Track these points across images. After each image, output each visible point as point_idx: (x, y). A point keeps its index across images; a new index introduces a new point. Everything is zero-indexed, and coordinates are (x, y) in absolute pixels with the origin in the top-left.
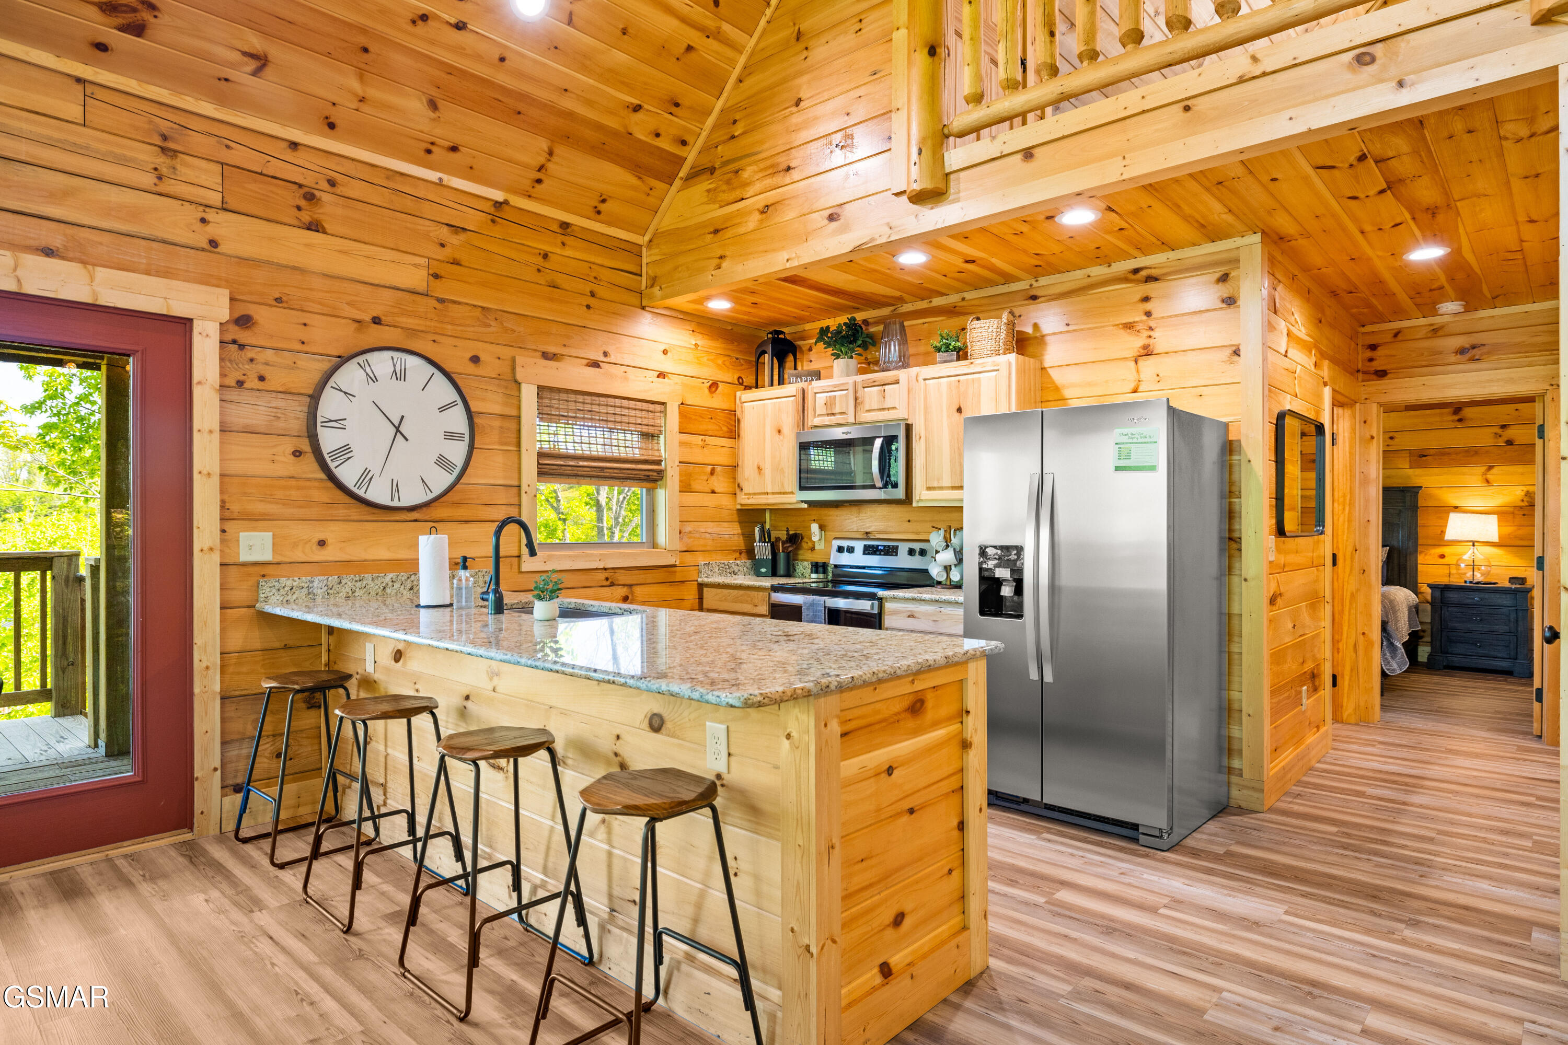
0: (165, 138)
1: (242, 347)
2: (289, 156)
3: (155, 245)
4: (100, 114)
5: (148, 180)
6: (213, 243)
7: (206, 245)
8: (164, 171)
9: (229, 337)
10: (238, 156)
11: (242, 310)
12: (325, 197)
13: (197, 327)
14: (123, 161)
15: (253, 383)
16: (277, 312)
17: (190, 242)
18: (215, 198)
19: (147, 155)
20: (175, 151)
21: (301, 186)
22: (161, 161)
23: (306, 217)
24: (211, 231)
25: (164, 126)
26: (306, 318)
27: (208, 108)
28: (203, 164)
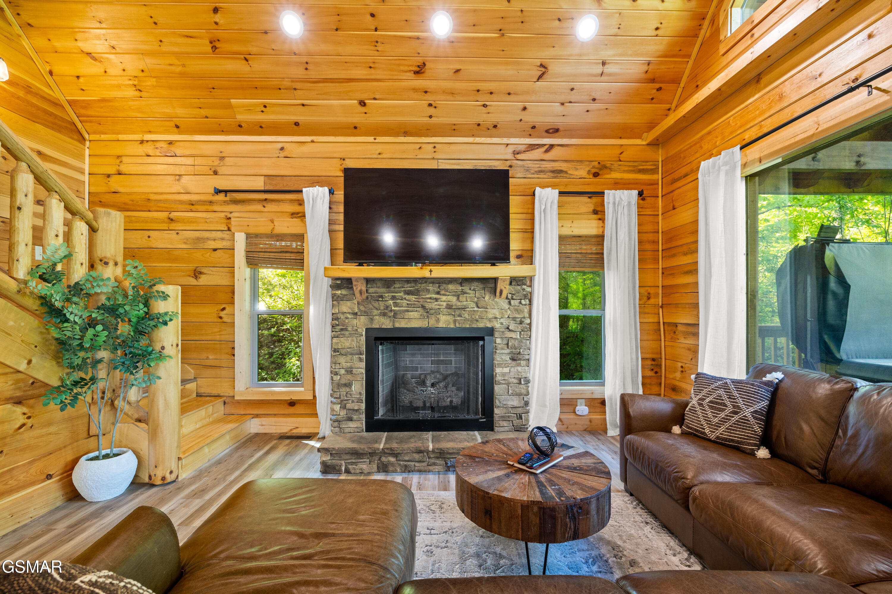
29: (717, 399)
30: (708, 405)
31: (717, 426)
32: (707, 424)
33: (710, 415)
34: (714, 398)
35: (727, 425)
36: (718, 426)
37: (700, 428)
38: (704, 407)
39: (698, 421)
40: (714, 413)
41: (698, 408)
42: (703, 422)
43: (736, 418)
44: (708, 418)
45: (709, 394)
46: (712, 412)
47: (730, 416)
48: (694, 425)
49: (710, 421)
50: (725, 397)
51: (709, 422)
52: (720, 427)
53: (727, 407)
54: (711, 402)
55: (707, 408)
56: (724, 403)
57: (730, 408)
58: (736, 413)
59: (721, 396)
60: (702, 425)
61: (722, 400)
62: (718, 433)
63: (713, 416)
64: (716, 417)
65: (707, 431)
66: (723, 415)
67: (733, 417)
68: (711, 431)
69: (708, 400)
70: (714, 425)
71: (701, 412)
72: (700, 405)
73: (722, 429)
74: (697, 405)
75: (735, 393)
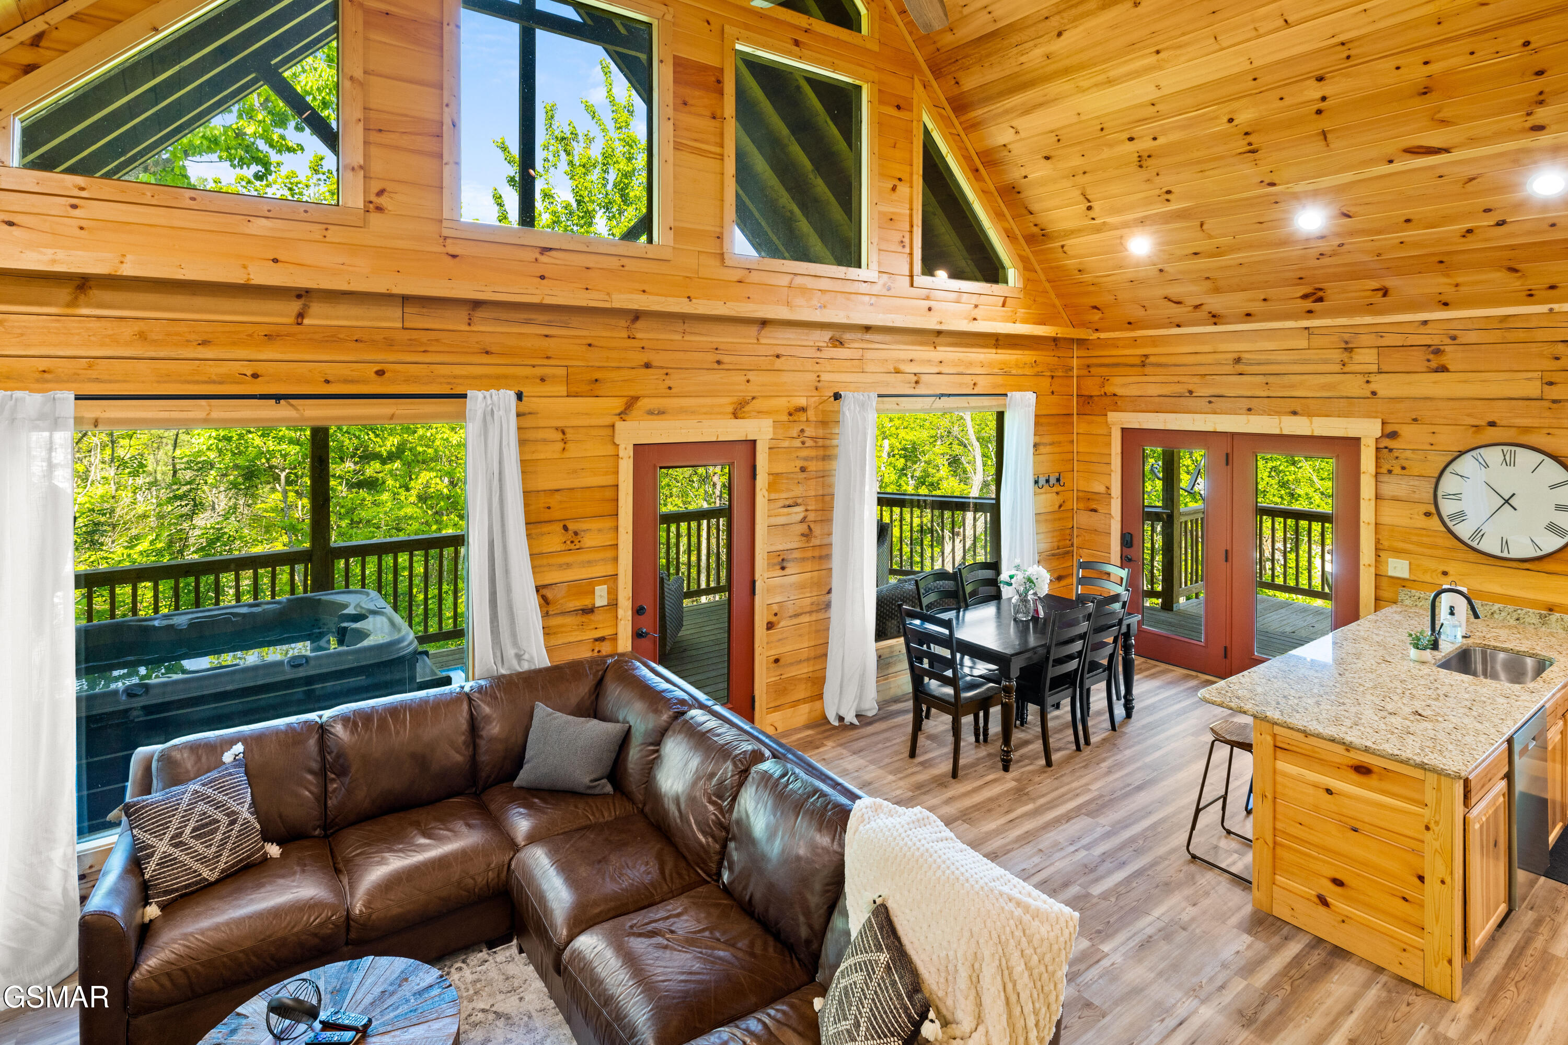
0: (1347, 343)
1: (1391, 450)
2: (1422, 330)
3: (1341, 400)
4: (1317, 341)
5: (1337, 368)
6: (1374, 393)
7: (1369, 395)
8: (1346, 360)
9: (1382, 445)
10: (1389, 340)
11: (1389, 429)
12: (1447, 348)
13: (1363, 442)
14: (1325, 362)
15: (1397, 470)
16: (1414, 428)
17: (1361, 395)
18: (1374, 368)
19: (1337, 355)
20: (1352, 348)
21: (1429, 346)
22: (1345, 356)
23: (1434, 365)
24: (1373, 386)
25: (1346, 337)
26: (1434, 428)
27: (1368, 320)
28: (1367, 351)
29: (202, 820)
30: (192, 837)
31: (217, 857)
32: (202, 863)
33: (200, 848)
34: (197, 821)
35: (229, 846)
36: (218, 855)
37: (195, 877)
38: (186, 844)
39: (186, 870)
40: (206, 842)
41: (177, 853)
42: (197, 866)
43: (237, 827)
44: (200, 854)
45: (185, 821)
46: (202, 843)
47: (228, 831)
48: (184, 881)
49: (205, 857)
50: (210, 810)
51: (203, 860)
52: (221, 855)
53: (219, 821)
54: (194, 830)
55: (192, 842)
56: (214, 819)
57: (225, 820)
58: (233, 823)
59: (205, 813)
60: (195, 871)
61: (210, 816)
62: (222, 866)
63: (206, 847)
64: (211, 845)
65: (205, 875)
66: (219, 836)
67: (232, 830)
68: (211, 870)
69: (188, 830)
70: (213, 858)
71: (186, 855)
72: (176, 846)
73: (226, 853)
74: (172, 850)
75: (221, 797)
